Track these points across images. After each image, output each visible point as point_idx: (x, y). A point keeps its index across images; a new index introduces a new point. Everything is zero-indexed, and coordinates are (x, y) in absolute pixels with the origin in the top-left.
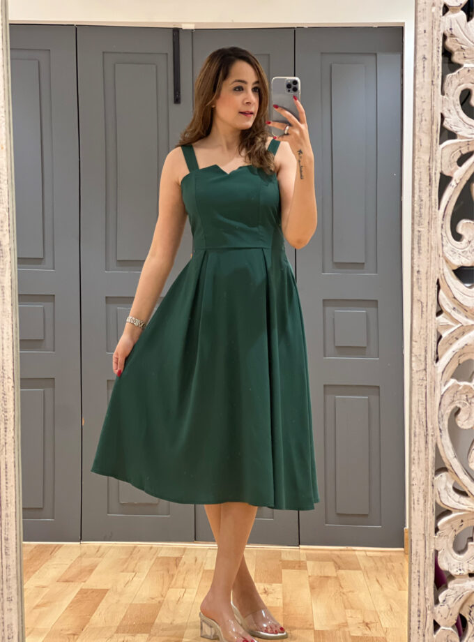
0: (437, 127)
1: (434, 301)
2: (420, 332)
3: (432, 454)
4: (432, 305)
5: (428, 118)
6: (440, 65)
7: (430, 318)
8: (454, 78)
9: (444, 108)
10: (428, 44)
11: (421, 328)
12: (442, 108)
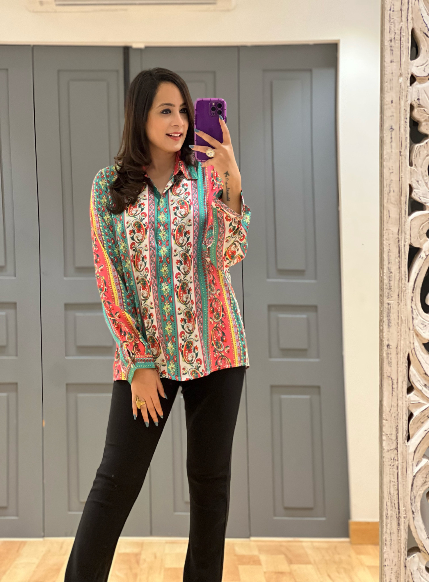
0: (405, 199)
1: (404, 377)
2: (391, 410)
3: (404, 535)
4: (402, 382)
5: (397, 190)
6: (408, 135)
7: (400, 395)
8: (422, 148)
9: (413, 179)
10: (394, 114)
11: (392, 406)
12: (411, 179)
